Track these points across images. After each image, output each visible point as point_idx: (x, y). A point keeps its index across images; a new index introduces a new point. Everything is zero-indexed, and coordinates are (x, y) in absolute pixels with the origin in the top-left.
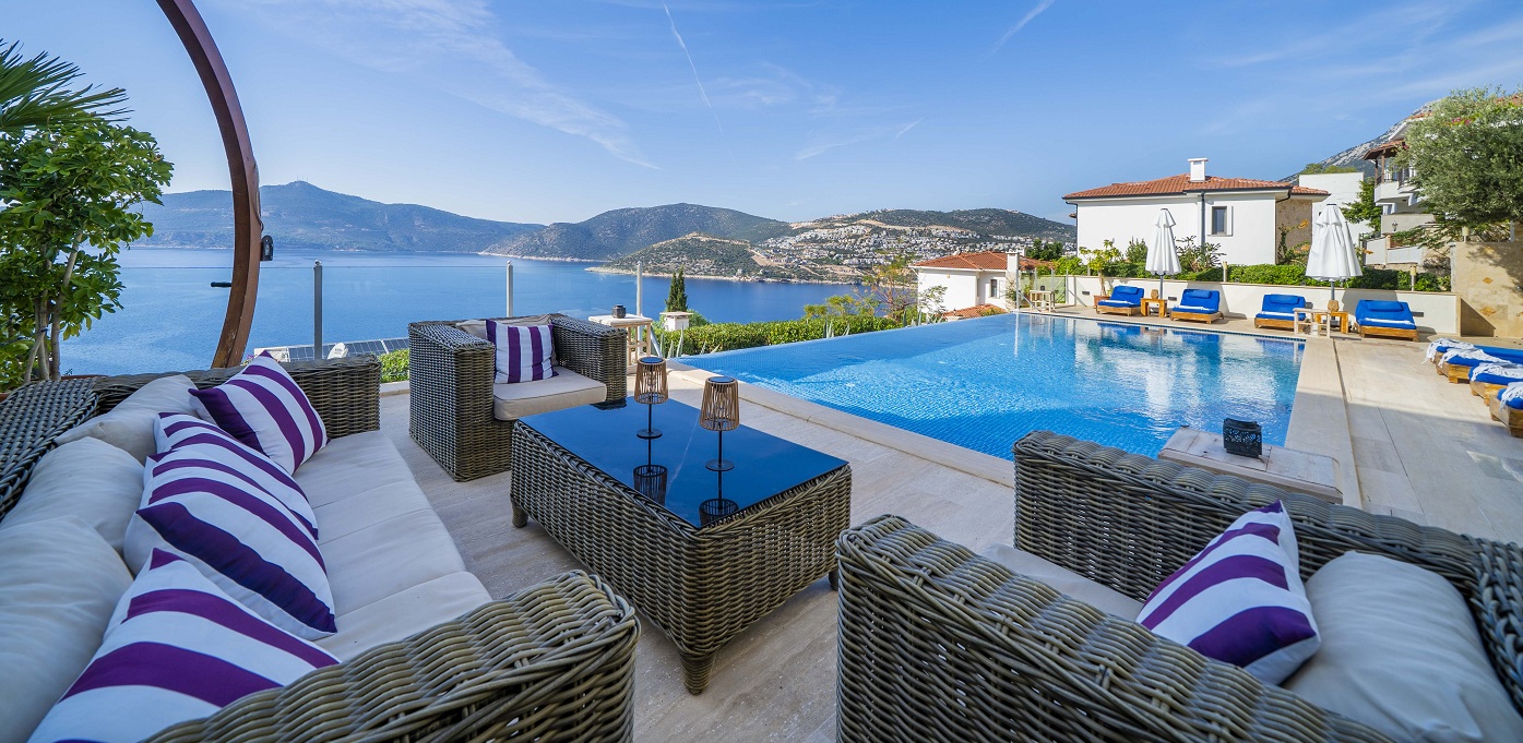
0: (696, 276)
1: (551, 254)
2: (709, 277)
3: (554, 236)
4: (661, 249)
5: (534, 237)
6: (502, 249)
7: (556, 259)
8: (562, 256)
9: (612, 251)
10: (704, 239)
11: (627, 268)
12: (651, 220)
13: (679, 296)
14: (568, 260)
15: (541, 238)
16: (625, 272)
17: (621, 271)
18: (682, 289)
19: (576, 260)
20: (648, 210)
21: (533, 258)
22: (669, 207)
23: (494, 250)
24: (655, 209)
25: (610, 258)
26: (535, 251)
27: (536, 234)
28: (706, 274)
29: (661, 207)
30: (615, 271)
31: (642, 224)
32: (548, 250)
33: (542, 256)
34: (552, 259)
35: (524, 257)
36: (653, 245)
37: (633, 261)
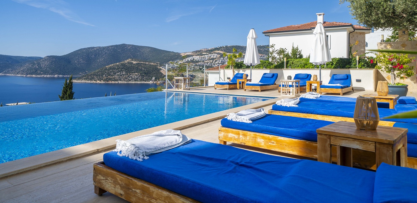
0: (130, 82)
1: (45, 74)
2: (136, 82)
3: (47, 63)
4: (110, 68)
5: (34, 64)
6: (14, 71)
7: (48, 76)
8: (51, 74)
9: (82, 70)
10: (134, 62)
11: (91, 80)
12: (106, 53)
13: (68, 93)
14: (56, 76)
15: (39, 64)
16: (89, 82)
17: (87, 82)
18: (71, 88)
19: (61, 76)
20: (104, 48)
21: (34, 76)
22: (116, 46)
23: (8, 72)
24: (108, 47)
26: (35, 72)
27: (36, 62)
28: (135, 81)
29: (112, 46)
30: (83, 81)
31: (100, 56)
32: (43, 71)
33: (39, 75)
34: (45, 76)
35: (28, 76)
36: (107, 67)
37: (94, 75)
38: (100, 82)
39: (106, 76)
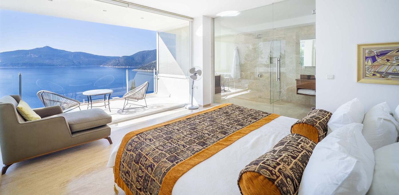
1: (122, 66)
3: (123, 60)
4: (155, 63)
5: (117, 60)
6: (107, 64)
7: (124, 67)
9: (140, 64)
11: (145, 69)
12: (152, 54)
14: (127, 67)
15: (119, 60)
17: (143, 70)
19: (129, 67)
20: (151, 51)
21: (117, 67)
23: (105, 65)
25: (140, 66)
26: (117, 65)
27: (117, 59)
30: (141, 70)
31: (149, 56)
32: (121, 64)
33: (119, 66)
34: (122, 67)
35: (114, 67)
36: (153, 62)
37: (146, 67)
38: (150, 71)
39: (152, 67)
